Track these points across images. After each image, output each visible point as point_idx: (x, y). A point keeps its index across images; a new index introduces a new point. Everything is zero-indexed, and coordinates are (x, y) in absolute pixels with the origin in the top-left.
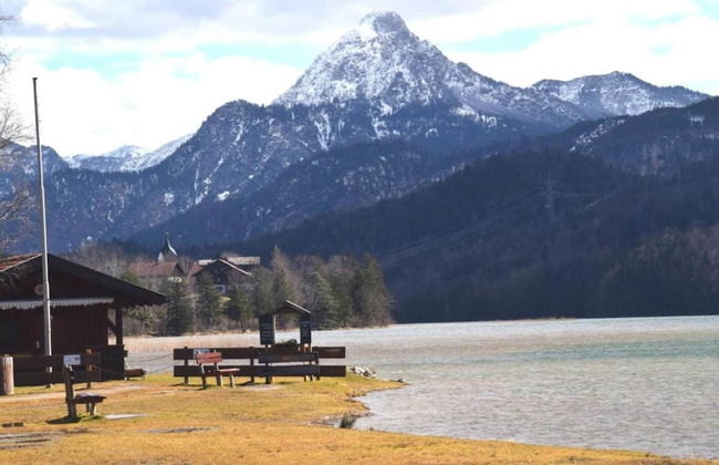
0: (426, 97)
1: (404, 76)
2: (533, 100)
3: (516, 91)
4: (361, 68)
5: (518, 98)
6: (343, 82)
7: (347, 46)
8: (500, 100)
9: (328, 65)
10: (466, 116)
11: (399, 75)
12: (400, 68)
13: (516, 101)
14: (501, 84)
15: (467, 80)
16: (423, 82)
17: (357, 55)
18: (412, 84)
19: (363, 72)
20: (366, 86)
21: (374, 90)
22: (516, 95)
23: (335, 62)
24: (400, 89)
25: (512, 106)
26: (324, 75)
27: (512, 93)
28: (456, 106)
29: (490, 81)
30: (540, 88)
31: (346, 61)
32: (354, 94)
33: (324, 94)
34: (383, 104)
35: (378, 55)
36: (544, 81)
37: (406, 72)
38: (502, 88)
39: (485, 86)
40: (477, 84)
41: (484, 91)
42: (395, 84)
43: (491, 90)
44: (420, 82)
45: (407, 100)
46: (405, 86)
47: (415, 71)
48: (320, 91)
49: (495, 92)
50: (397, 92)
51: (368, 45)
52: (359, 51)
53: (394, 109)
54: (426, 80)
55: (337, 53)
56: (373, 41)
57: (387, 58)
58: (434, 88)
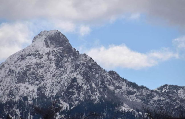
0: (96, 97)
1: (78, 81)
2: (168, 100)
3: (154, 94)
4: (40, 74)
5: (156, 99)
6: (26, 84)
7: (28, 57)
8: (142, 100)
9: (11, 72)
10: (128, 112)
11: (75, 80)
12: (75, 75)
13: (154, 101)
14: (142, 87)
15: (117, 84)
16: (93, 85)
17: (37, 64)
18: (85, 87)
19: (42, 77)
20: (45, 88)
21: (52, 91)
22: (155, 96)
23: (18, 69)
24: (75, 91)
25: (152, 105)
26: (9, 79)
27: (151, 95)
28: (119, 105)
29: (134, 86)
30: (163, 91)
31: (28, 69)
32: (35, 94)
33: (11, 94)
34: (62, 102)
35: (53, 65)
36: (166, 85)
37: (79, 78)
38: (144, 91)
39: (131, 89)
40: (124, 87)
41: (129, 93)
42: (71, 86)
43: (135, 92)
44: (91, 86)
45: (81, 99)
46: (79, 89)
47: (87, 77)
48: (8, 92)
49: (138, 94)
50: (72, 93)
51: (45, 57)
52: (38, 61)
53: (71, 105)
54: (96, 84)
55: (19, 63)
56: (49, 54)
57: (61, 67)
58: (102, 90)
